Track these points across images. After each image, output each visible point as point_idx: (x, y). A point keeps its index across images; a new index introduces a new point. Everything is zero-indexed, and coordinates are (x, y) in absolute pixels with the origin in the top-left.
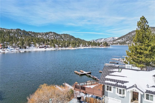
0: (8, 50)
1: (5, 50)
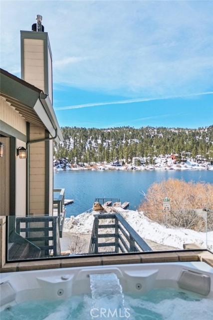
0: (186, 167)
1: (181, 165)
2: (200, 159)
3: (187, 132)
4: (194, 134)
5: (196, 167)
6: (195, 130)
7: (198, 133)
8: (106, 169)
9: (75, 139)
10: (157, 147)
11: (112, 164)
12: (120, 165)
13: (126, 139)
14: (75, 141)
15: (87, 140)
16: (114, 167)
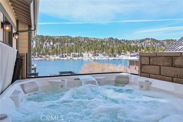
0: (98, 58)
1: (96, 57)
2: (105, 54)
3: (99, 41)
4: (102, 41)
5: (103, 58)
6: (103, 39)
7: (104, 41)
8: (56, 59)
9: (36, 42)
10: (84, 48)
11: (59, 56)
12: (64, 57)
13: (67, 43)
14: (37, 43)
15: (44, 42)
16: (60, 58)
